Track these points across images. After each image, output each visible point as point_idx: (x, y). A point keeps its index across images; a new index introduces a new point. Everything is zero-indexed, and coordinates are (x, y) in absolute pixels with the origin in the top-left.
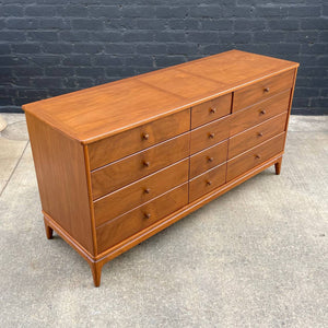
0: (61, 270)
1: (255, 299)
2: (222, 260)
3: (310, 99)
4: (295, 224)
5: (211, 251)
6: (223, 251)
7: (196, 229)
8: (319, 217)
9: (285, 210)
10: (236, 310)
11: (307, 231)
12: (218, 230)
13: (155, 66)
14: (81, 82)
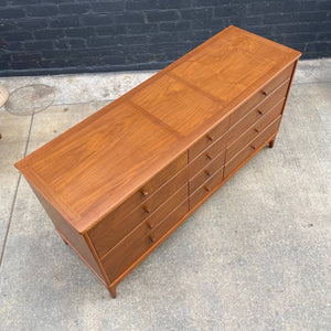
0: (81, 280)
1: (250, 305)
2: (220, 261)
3: (307, 44)
4: (286, 212)
5: (211, 250)
6: (221, 251)
7: (197, 225)
8: (308, 203)
9: (278, 195)
10: (234, 318)
11: (297, 220)
12: (216, 224)
13: (146, 22)
14: (72, 42)
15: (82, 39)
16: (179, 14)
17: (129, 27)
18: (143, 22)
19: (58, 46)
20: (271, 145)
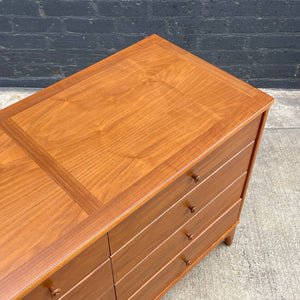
16: (95, 7)
17: (16, 21)
18: (37, 14)
20: (227, 242)
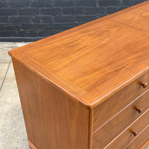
13: (98, 6)
14: (44, 19)
15: (51, 16)
18: (95, 6)
19: (33, 21)
